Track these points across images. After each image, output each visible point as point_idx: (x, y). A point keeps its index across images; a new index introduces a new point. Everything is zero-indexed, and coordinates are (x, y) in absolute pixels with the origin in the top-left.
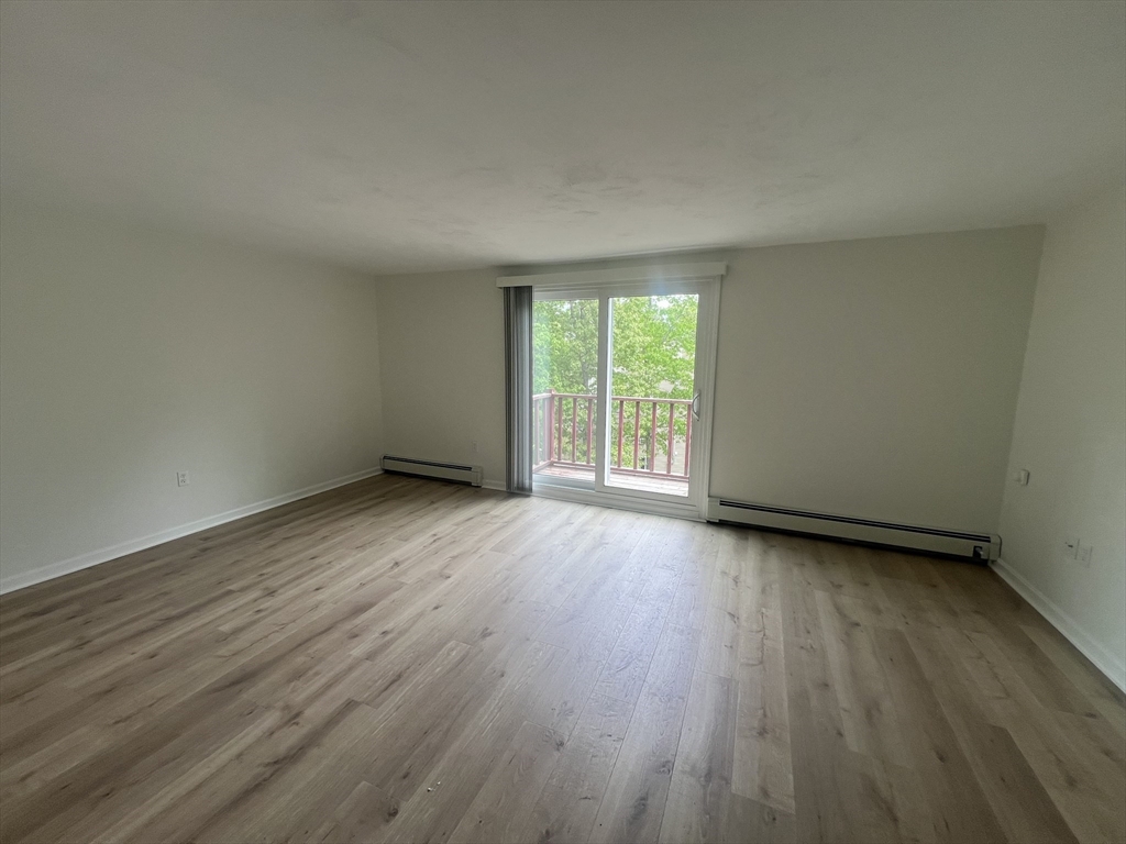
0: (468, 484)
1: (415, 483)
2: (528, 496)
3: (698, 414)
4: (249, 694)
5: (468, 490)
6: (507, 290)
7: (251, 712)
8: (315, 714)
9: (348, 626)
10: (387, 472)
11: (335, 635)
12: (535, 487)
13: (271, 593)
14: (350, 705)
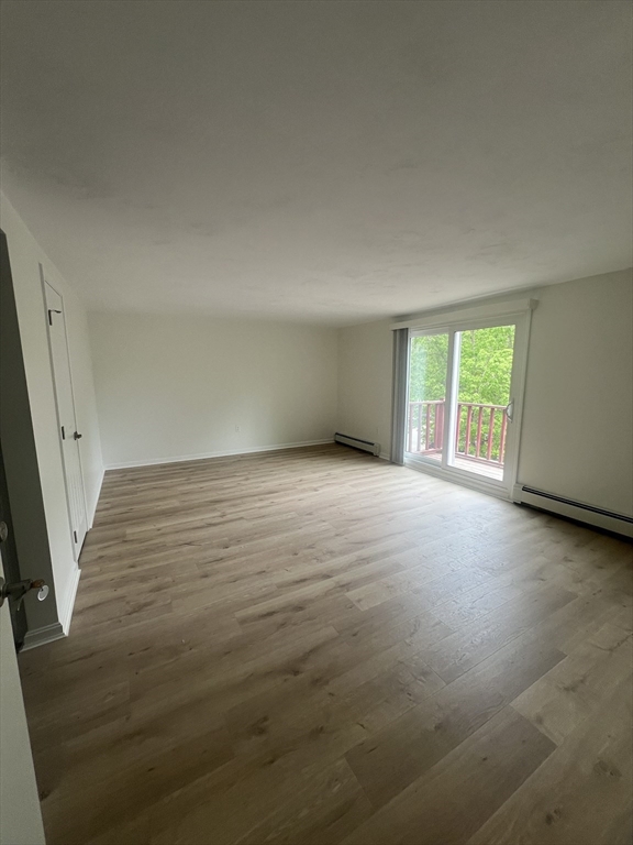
0: (371, 454)
1: (346, 449)
2: (401, 466)
3: (512, 417)
4: (217, 506)
5: (370, 457)
6: (395, 331)
7: (214, 510)
8: (229, 517)
9: (262, 497)
10: (338, 443)
11: (256, 498)
12: (405, 460)
13: (247, 479)
14: (242, 518)
